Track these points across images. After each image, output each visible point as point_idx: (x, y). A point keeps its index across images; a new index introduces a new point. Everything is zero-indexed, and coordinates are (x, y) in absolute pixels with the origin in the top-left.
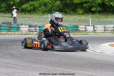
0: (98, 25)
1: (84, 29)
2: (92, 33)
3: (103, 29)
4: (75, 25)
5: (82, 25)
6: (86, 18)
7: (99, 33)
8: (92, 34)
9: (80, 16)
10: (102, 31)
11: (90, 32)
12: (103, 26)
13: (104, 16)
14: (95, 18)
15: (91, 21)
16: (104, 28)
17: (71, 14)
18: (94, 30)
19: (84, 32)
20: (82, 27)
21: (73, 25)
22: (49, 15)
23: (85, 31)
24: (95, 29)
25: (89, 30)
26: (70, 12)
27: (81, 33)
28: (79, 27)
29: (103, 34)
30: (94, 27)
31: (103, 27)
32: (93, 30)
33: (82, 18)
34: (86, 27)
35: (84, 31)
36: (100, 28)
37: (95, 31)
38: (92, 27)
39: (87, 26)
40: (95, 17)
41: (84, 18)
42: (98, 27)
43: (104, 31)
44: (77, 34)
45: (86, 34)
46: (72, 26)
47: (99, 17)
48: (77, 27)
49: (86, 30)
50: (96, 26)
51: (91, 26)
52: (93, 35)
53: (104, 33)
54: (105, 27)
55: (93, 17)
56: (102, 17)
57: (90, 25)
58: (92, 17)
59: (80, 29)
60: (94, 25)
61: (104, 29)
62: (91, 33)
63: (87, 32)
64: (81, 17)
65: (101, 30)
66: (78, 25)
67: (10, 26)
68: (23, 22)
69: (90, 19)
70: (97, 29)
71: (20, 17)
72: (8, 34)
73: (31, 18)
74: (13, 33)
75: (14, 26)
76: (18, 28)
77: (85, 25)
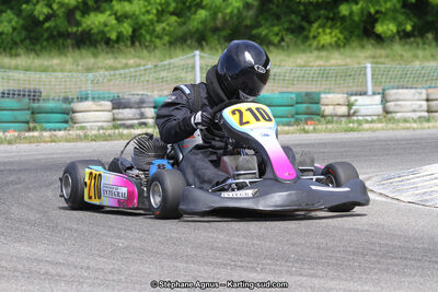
0: (400, 91)
1: (343, 110)
2: (379, 125)
3: (424, 103)
4: (307, 94)
5: (333, 92)
6: (349, 61)
7: (406, 121)
8: (378, 129)
9: (324, 53)
10: (419, 114)
11: (367, 122)
12: (420, 93)
13: (425, 49)
14: (386, 61)
15: (373, 75)
16: (427, 100)
17: (288, 46)
18: (387, 112)
19: (343, 119)
20: (332, 102)
21: (298, 94)
22: (197, 52)
23: (349, 115)
24: (391, 106)
25: (363, 110)
26: (282, 40)
27: (330, 126)
28: (323, 101)
29: (426, 125)
30: (384, 101)
31: (424, 97)
32: (379, 109)
33: (333, 62)
34: (353, 98)
35: (343, 116)
36: (409, 101)
37: (389, 116)
38: (378, 98)
39: (356, 94)
40: (387, 56)
41: (340, 62)
42: (401, 97)
43: (426, 114)
44: (315, 130)
45: (352, 130)
46: (293, 96)
47: (402, 56)
48: (313, 99)
49: (352, 111)
50: (392, 93)
51: (374, 94)
52: (383, 131)
53: (428, 120)
54: (431, 97)
55: (380, 57)
56: (416, 57)
57: (370, 92)
58: (374, 57)
59: (328, 110)
60: (384, 90)
61: (428, 106)
62: (372, 122)
63: (355, 118)
64: (328, 59)
65: (414, 111)
66: (319, 94)
67: (36, 105)
68: (89, 89)
69: (369, 65)
70: (396, 105)
71: (75, 67)
72: (25, 138)
73: (122, 71)
74: (46, 134)
75: (51, 105)
76: (66, 112)
77: (345, 90)
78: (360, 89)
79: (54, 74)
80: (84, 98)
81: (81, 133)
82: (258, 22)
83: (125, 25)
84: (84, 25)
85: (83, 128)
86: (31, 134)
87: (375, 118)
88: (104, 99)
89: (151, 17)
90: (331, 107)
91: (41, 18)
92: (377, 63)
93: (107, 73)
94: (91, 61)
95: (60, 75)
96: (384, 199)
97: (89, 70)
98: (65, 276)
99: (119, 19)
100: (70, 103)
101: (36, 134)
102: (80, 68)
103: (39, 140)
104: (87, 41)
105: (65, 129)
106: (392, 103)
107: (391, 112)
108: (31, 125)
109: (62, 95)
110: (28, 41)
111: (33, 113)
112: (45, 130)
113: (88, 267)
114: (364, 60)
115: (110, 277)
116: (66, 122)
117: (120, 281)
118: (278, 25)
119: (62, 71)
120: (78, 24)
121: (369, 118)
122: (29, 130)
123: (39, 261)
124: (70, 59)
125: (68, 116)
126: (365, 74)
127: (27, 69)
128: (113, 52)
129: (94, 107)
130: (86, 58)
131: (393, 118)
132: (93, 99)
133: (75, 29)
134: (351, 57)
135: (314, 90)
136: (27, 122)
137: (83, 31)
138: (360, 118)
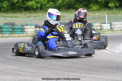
0: (115, 22)
1: (99, 28)
2: (110, 32)
5: (97, 23)
6: (101, 14)
7: (117, 31)
9: (94, 12)
12: (121, 23)
14: (111, 14)
15: (108, 18)
18: (112, 28)
19: (99, 30)
20: (96, 25)
23: (101, 29)
24: (113, 27)
25: (105, 28)
28: (94, 25)
30: (111, 25)
32: (109, 27)
33: (96, 15)
34: (102, 25)
35: (99, 29)
36: (118, 25)
37: (112, 29)
39: (103, 23)
40: (111, 13)
41: (98, 14)
42: (116, 24)
47: (115, 13)
49: (102, 28)
50: (113, 23)
51: (108, 23)
52: (110, 34)
55: (110, 13)
56: (119, 13)
57: (107, 23)
58: (108, 13)
60: (111, 22)
62: (107, 31)
63: (103, 30)
65: (119, 28)
66: (93, 23)
67: (14, 27)
68: (29, 22)
69: (106, 15)
70: (114, 26)
71: (24, 16)
72: (11, 36)
73: (38, 17)
74: (17, 35)
75: (18, 27)
76: (22, 29)
77: (100, 22)
78: (104, 22)
79: (19, 18)
80: (27, 25)
81: (26, 35)
82: (75, 4)
83: (38, 4)
84: (27, 5)
85: (27, 33)
86: (12, 35)
87: (108, 30)
88: (33, 25)
89: (45, 2)
90: (96, 27)
91: (15, 3)
92: (109, 15)
93: (33, 18)
94: (29, 15)
95: (20, 18)
96: (111, 52)
97: (28, 17)
98: (22, 74)
99: (37, 3)
100: (23, 26)
101: (14, 35)
102: (26, 17)
103: (15, 37)
104: (28, 9)
105: (22, 34)
106: (113, 26)
107: (113, 28)
108: (13, 33)
109: (21, 24)
110: (11, 9)
111: (13, 29)
112: (16, 34)
113: (29, 72)
114: (105, 14)
115: (35, 74)
116: (22, 32)
117: (37, 76)
118: (81, 4)
119: (21, 17)
120: (25, 4)
121: (107, 30)
122: (12, 34)
123: (15, 70)
124: (23, 14)
125: (23, 30)
126: (105, 18)
127: (11, 17)
128: (35, 12)
129: (30, 28)
130: (28, 14)
131: (113, 30)
132: (30, 25)
133: (24, 6)
134: (101, 13)
135: (91, 22)
136: (11, 32)
137: (27, 6)
138: (104, 30)
